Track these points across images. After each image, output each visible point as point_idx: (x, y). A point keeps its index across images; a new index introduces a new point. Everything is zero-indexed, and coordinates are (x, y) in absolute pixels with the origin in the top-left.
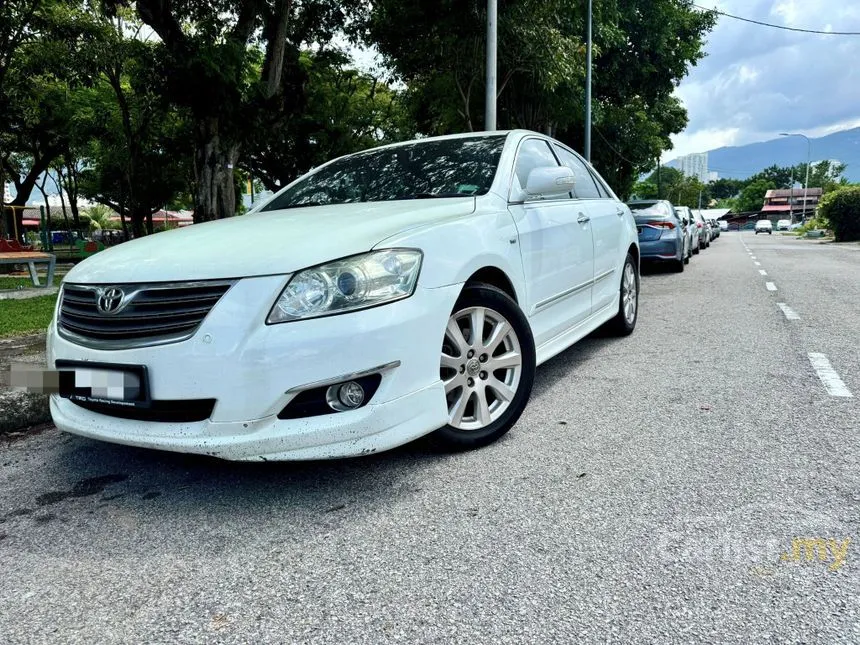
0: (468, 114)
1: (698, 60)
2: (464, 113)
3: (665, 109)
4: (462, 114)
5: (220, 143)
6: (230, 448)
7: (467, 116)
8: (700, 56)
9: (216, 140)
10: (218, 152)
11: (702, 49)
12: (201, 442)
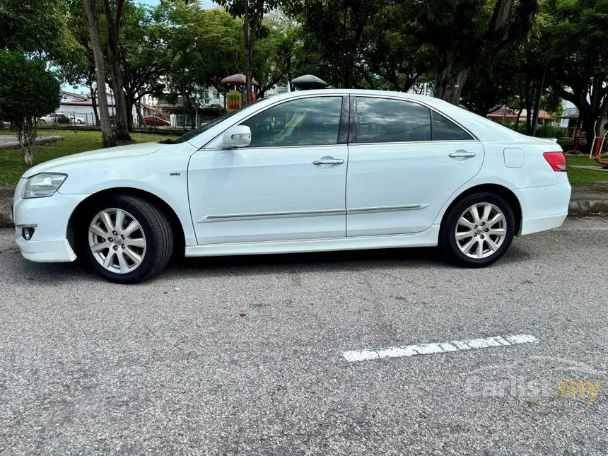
5: (452, 69)
9: (450, 67)
10: (450, 75)
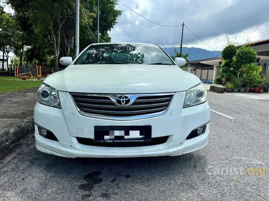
0: (52, 28)
1: (115, 24)
2: (51, 28)
3: (105, 36)
4: (50, 29)
6: (176, 152)
7: (51, 29)
8: (116, 23)
11: (116, 21)
12: (166, 151)
